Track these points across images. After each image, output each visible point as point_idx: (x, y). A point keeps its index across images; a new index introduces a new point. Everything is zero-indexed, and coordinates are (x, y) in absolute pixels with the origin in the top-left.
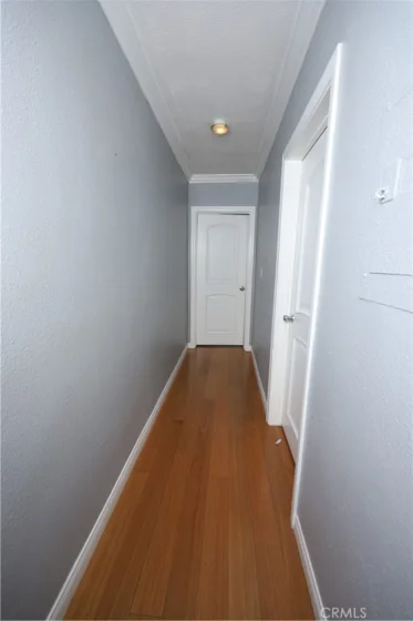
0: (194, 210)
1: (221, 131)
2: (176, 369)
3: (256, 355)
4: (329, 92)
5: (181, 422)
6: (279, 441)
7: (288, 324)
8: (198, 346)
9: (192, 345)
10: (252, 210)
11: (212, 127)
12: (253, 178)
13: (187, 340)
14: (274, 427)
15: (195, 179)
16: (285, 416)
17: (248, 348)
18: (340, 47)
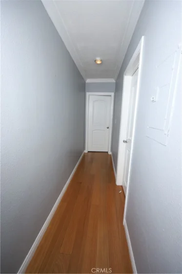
0: (88, 94)
1: (99, 62)
2: (79, 161)
3: (113, 156)
4: (139, 54)
5: (81, 183)
6: (121, 191)
7: (125, 144)
8: (89, 152)
9: (86, 151)
10: (113, 94)
11: (95, 61)
12: (113, 81)
13: (84, 148)
14: (119, 186)
15: (88, 81)
16: (123, 181)
17: (110, 153)
18: (143, 37)
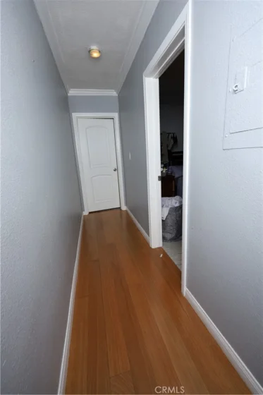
0: (74, 115)
1: (96, 55)
2: (81, 229)
3: (131, 211)
6: (161, 256)
8: (90, 213)
9: (86, 213)
12: (114, 93)
13: (82, 209)
14: (155, 249)
15: (72, 92)
17: (124, 208)
